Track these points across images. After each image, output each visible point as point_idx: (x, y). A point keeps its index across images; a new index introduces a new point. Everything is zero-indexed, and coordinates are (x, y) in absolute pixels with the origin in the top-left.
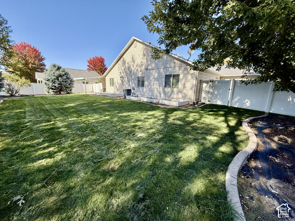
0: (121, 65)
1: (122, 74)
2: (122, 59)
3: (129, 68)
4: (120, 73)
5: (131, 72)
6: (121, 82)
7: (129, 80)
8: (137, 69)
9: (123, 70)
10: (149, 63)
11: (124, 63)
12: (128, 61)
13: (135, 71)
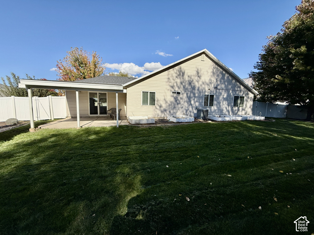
2: (177, 67)
3: (190, 83)
5: (194, 88)
7: (189, 98)
8: (203, 86)
9: (179, 84)
10: (219, 83)
11: (181, 74)
12: (189, 74)
13: (200, 88)
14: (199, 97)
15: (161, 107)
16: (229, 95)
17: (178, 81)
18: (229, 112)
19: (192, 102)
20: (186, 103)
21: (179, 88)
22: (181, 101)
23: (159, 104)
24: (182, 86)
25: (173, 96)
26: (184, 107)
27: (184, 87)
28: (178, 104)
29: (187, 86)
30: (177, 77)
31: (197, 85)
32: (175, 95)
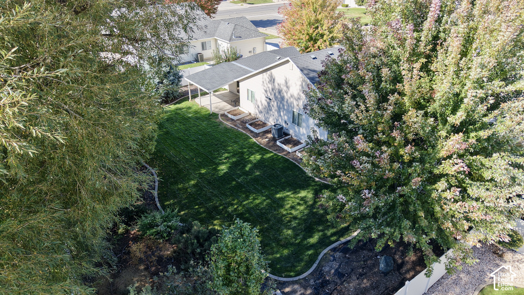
0: (267, 80)
1: (269, 95)
2: (269, 72)
3: (280, 92)
4: (266, 91)
5: (283, 98)
6: (266, 104)
8: (292, 100)
11: (272, 80)
12: (279, 82)
13: (289, 101)
14: (288, 111)
15: (258, 107)
17: (270, 86)
19: (282, 114)
20: (276, 112)
22: (273, 108)
23: (257, 104)
24: (273, 93)
26: (275, 116)
28: (270, 110)
30: (269, 82)
31: (286, 96)
32: (268, 100)
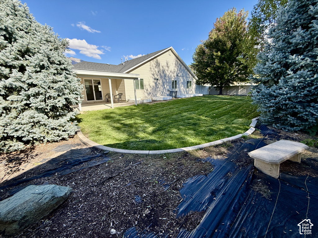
2: (155, 60)
3: (163, 71)
4: (153, 75)
5: (165, 76)
6: (154, 84)
7: (163, 83)
8: (171, 74)
9: (157, 72)
10: (179, 72)
11: (158, 64)
12: (163, 65)
13: (169, 76)
14: (169, 82)
15: (147, 90)
16: (184, 80)
17: (157, 70)
18: (185, 92)
19: (165, 86)
20: (162, 87)
21: (157, 76)
22: (159, 85)
23: (146, 88)
24: (159, 74)
25: (154, 82)
26: (161, 90)
27: (160, 75)
28: (157, 88)
29: (162, 74)
30: (155, 67)
31: (167, 73)
32: (155, 81)
